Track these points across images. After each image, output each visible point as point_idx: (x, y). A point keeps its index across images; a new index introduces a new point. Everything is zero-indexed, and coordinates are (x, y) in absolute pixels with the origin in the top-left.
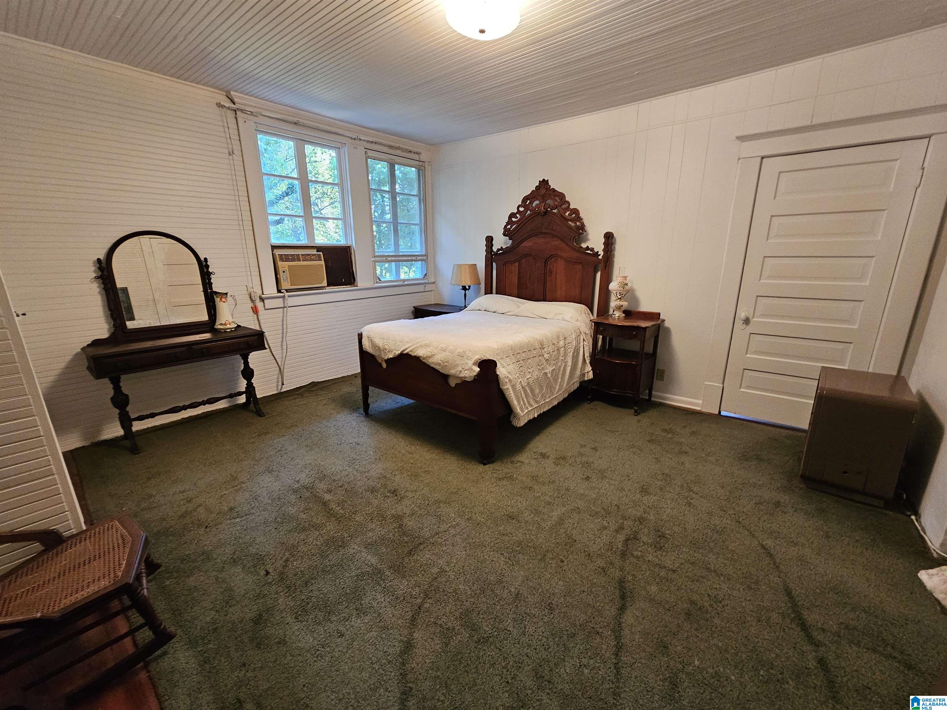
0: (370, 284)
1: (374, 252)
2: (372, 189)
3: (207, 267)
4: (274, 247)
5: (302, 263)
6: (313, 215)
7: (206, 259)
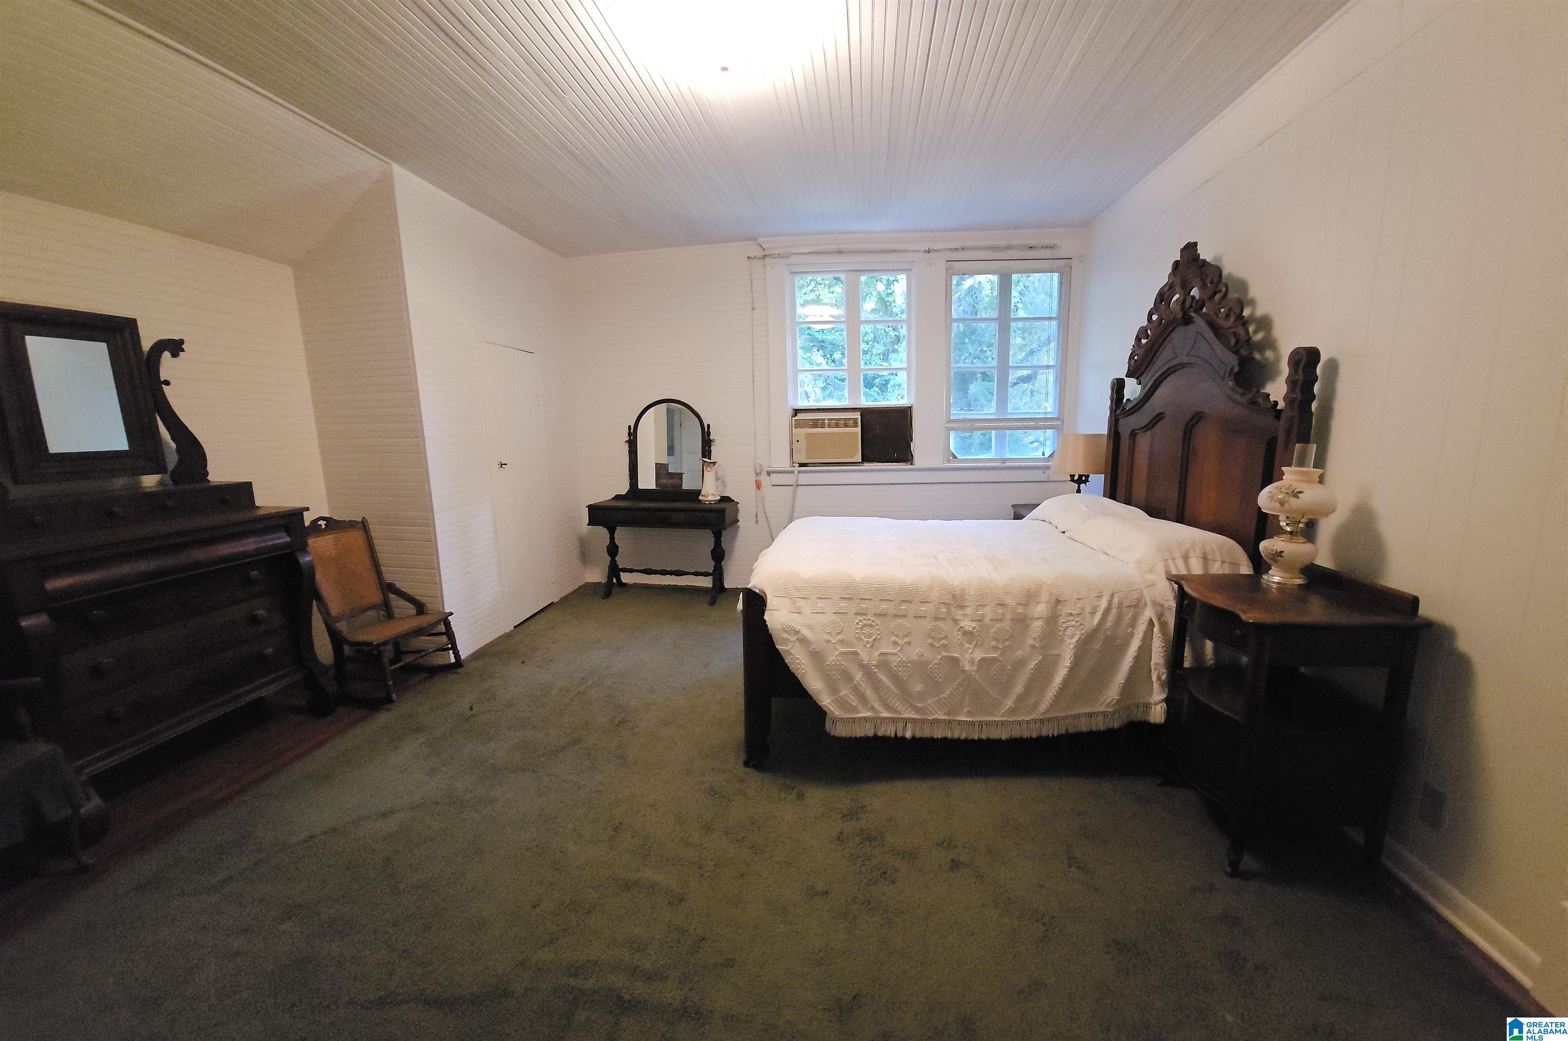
0: (938, 463)
1: (949, 413)
2: (954, 319)
3: (709, 433)
4: (796, 412)
5: (827, 430)
6: (862, 367)
7: (709, 426)
